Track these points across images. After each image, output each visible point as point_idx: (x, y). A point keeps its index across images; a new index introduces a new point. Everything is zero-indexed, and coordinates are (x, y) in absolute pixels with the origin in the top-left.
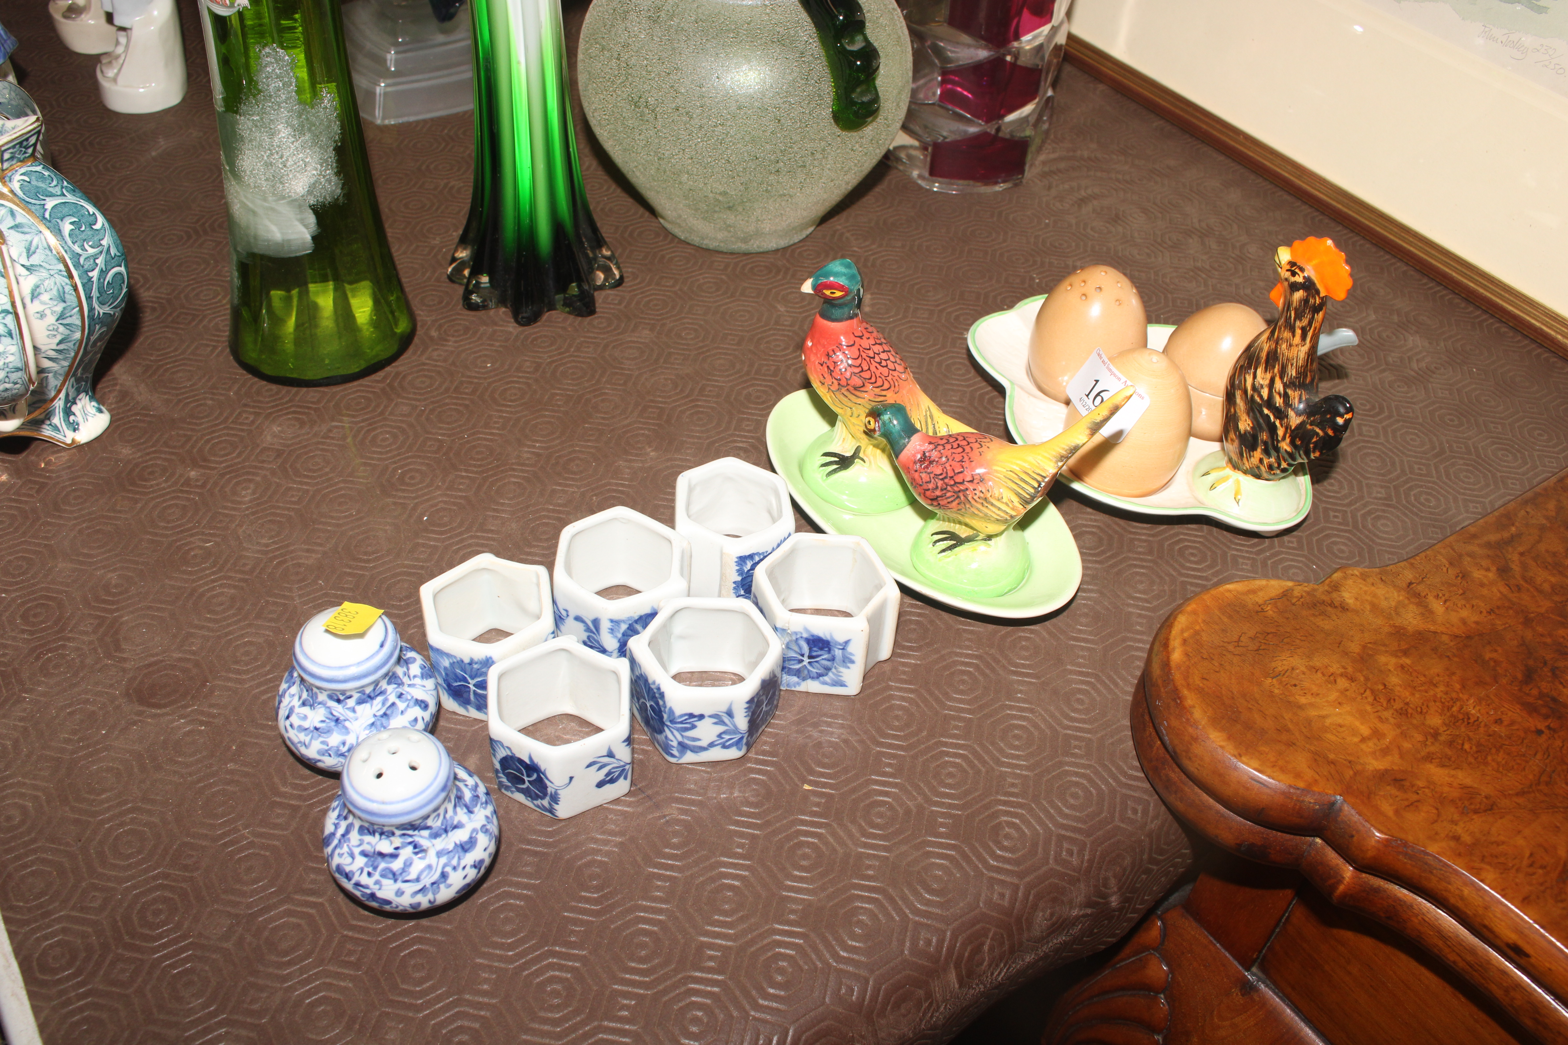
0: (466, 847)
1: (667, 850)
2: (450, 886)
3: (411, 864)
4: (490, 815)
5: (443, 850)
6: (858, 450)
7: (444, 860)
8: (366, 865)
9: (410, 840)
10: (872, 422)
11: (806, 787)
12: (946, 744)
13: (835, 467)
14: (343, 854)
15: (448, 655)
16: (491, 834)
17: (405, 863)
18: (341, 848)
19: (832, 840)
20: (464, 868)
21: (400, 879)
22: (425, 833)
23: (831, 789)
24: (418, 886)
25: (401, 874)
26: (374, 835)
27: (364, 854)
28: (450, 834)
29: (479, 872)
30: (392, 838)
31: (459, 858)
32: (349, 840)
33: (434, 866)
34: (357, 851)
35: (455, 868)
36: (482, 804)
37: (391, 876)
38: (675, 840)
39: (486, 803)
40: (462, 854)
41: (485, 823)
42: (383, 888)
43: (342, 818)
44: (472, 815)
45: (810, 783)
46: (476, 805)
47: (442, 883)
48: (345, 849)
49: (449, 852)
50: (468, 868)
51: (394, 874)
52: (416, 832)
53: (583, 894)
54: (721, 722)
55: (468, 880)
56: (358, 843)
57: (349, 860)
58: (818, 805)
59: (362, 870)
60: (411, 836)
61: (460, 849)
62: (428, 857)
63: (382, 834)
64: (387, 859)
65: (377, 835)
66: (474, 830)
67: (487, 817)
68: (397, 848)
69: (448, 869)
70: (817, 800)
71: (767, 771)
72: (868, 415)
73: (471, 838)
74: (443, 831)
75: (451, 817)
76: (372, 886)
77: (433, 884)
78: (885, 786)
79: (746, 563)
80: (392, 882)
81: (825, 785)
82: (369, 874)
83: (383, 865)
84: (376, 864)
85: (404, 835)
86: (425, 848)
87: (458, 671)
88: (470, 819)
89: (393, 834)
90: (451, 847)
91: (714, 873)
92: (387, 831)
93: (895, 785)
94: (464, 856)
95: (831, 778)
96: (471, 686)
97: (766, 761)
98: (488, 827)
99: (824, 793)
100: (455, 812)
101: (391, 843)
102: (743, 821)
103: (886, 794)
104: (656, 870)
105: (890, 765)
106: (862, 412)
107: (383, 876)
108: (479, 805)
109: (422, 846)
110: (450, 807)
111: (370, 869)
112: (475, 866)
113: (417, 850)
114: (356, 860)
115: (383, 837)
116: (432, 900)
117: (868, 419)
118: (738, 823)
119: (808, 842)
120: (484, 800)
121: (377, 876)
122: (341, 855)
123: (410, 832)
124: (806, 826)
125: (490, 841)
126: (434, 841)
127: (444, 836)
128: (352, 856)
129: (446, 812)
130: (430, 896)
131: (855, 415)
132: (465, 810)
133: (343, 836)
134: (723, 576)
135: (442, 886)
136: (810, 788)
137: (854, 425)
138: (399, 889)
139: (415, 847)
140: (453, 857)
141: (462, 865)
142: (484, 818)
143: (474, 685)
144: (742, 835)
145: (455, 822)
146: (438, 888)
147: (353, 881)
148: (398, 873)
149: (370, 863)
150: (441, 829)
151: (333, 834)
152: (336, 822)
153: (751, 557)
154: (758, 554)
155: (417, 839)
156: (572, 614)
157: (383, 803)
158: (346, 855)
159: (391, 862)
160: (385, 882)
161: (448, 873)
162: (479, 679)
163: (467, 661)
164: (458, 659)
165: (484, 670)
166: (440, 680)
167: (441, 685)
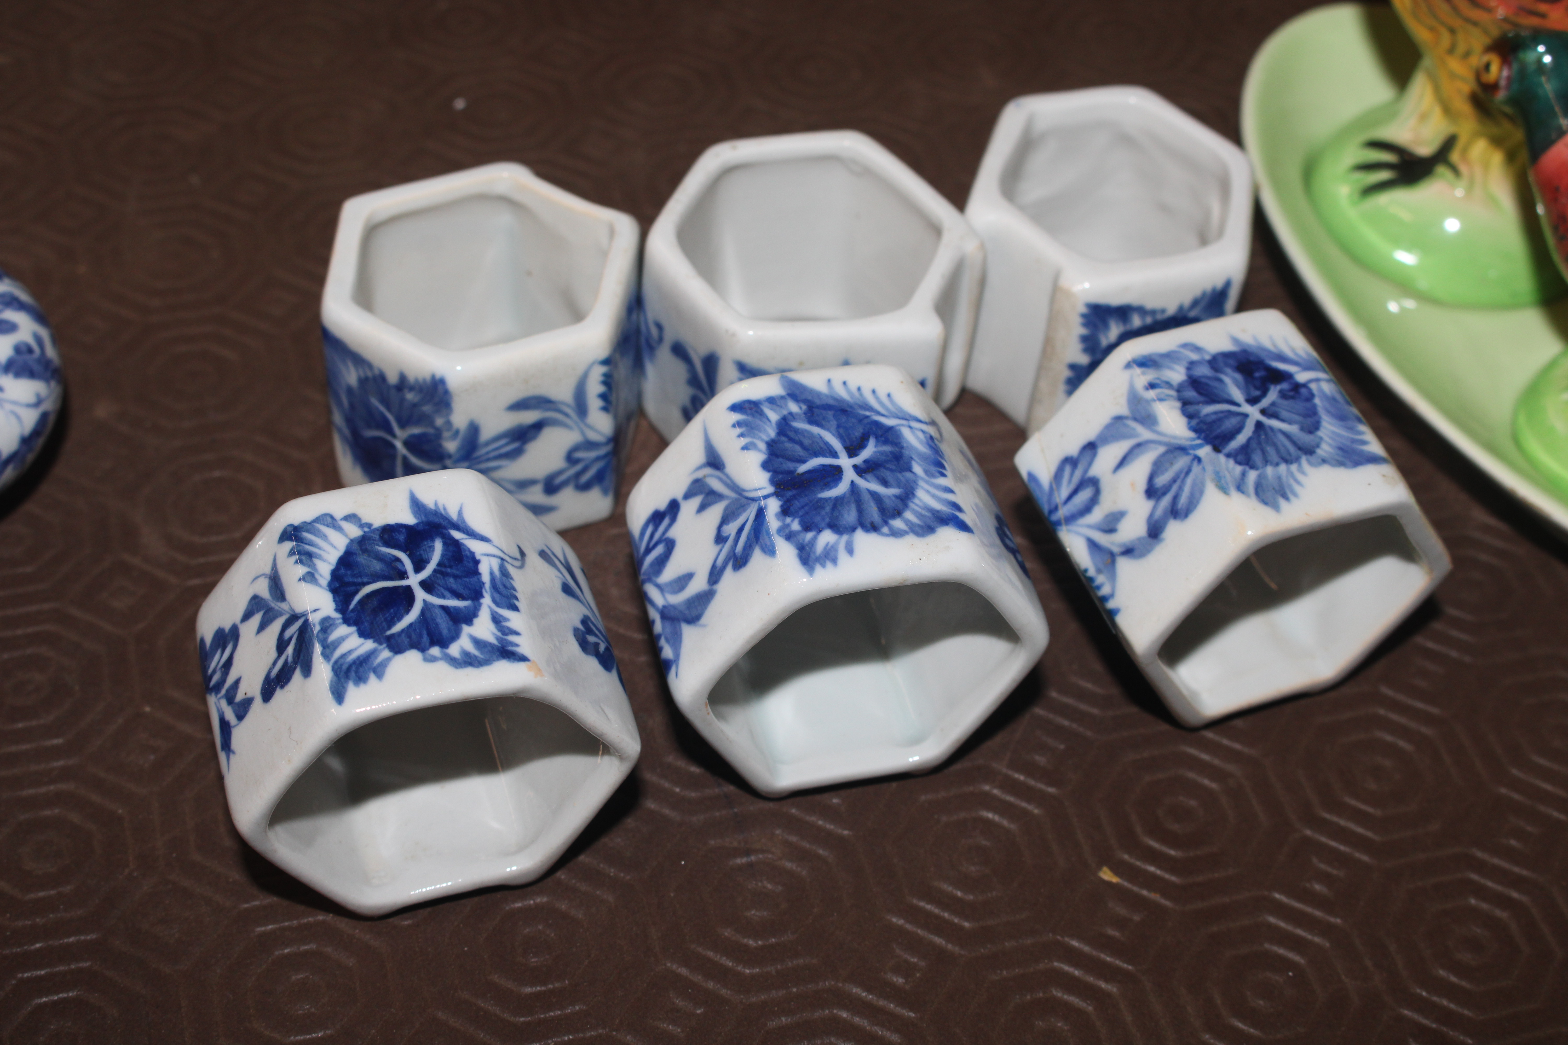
1: (727, 933)
6: (1449, 144)
10: (1494, 68)
11: (1106, 875)
12: (1481, 867)
13: (1384, 175)
15: (358, 360)
19: (1129, 1018)
23: (1164, 895)
38: (754, 914)
45: (1118, 868)
53: (496, 978)
54: (710, 497)
58: (1121, 923)
70: (1122, 911)
71: (1026, 812)
72: (1490, 49)
78: (1300, 925)
79: (1106, 327)
81: (1152, 882)
87: (375, 402)
91: (818, 1014)
93: (1326, 930)
95: (1172, 870)
96: (399, 444)
97: (1030, 788)
99: (1144, 899)
102: (929, 914)
103: (1297, 944)
104: (684, 971)
105: (1326, 878)
106: (1477, 41)
117: (1486, 58)
118: (913, 914)
119: (1067, 1005)
124: (1076, 965)
131: (1461, 48)
134: (1048, 344)
136: (1115, 879)
137: (1453, 76)
143: (407, 444)
144: (914, 944)
153: (1123, 312)
154: (1141, 310)
156: (669, 337)
162: (416, 430)
163: (392, 378)
164: (376, 372)
165: (427, 408)
166: (338, 418)
167: (340, 431)
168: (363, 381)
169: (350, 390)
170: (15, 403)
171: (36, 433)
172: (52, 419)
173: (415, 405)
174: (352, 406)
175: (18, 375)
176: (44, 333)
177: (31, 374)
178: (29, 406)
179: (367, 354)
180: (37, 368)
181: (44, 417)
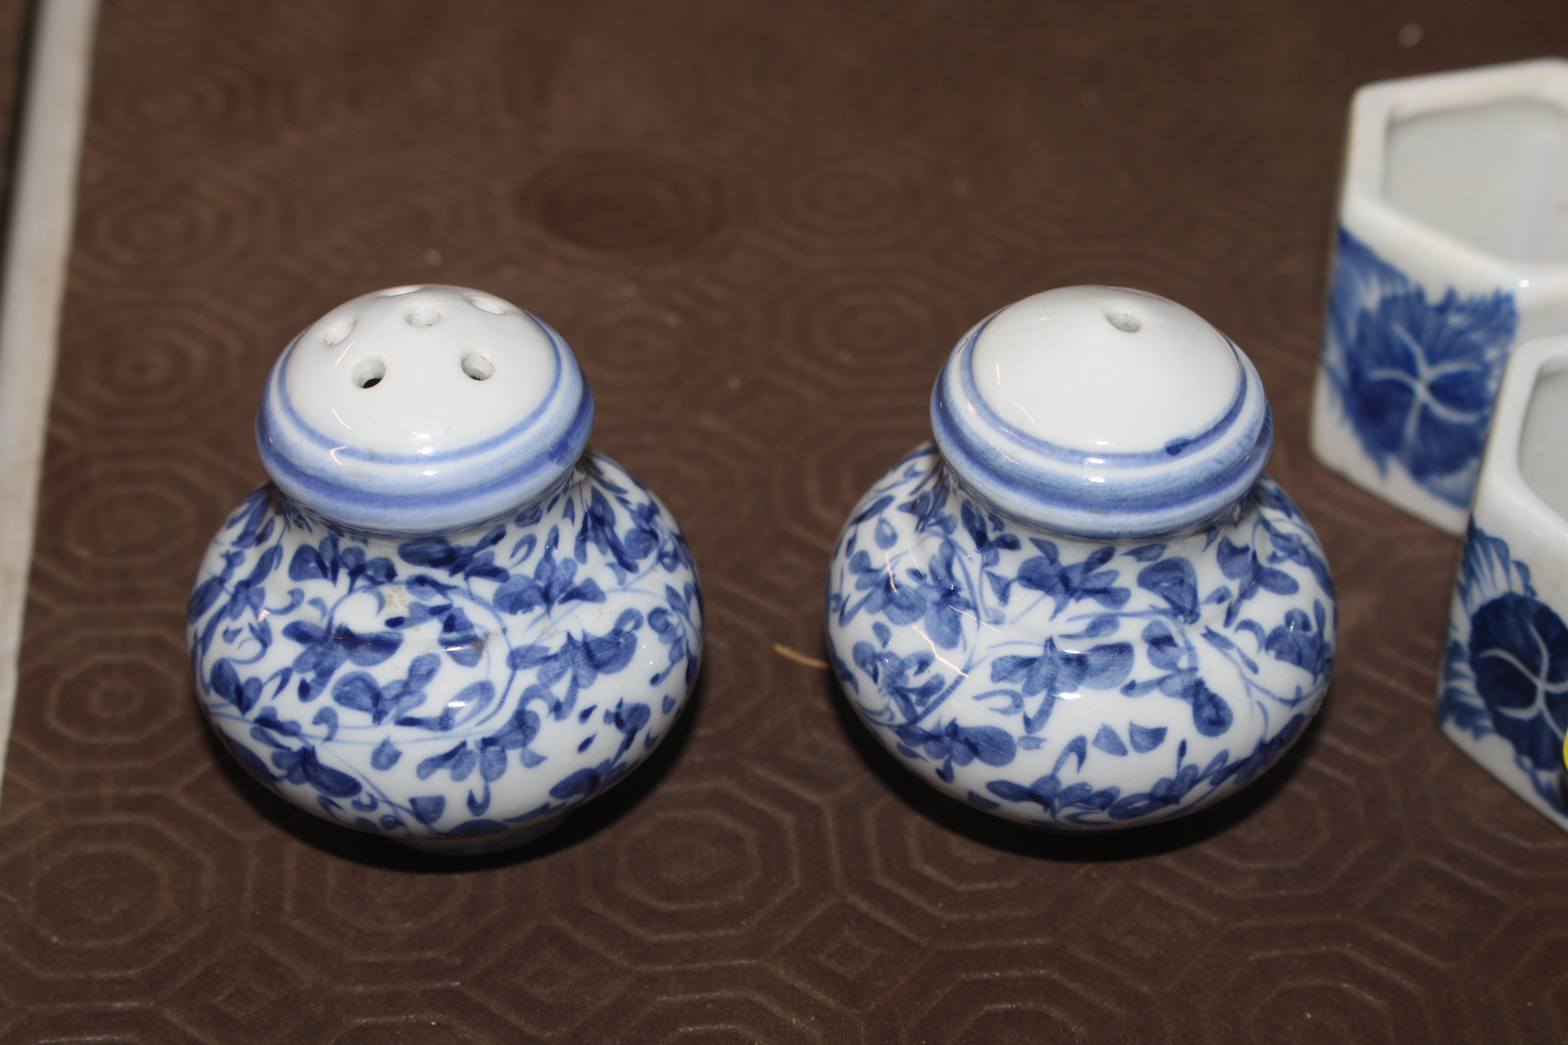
0: (600, 655)
2: (535, 761)
3: (430, 674)
4: (680, 591)
5: (530, 649)
7: (527, 677)
8: (300, 663)
9: (437, 600)
14: (238, 632)
15: (1388, 273)
16: (677, 641)
17: (412, 670)
18: (235, 617)
20: (586, 714)
21: (393, 712)
22: (485, 588)
24: (443, 744)
25: (397, 698)
26: (334, 579)
27: (297, 632)
28: (558, 609)
29: (627, 744)
30: (386, 590)
31: (575, 683)
32: (262, 594)
33: (499, 688)
34: (278, 624)
35: (558, 709)
36: (661, 557)
37: (367, 701)
39: (675, 557)
40: (584, 672)
41: (666, 605)
42: (341, 734)
43: (251, 539)
44: (630, 576)
46: (646, 554)
47: (514, 745)
48: (247, 617)
49: (548, 659)
50: (597, 717)
51: (376, 696)
52: (458, 580)
55: (593, 759)
56: (286, 601)
57: (254, 647)
59: (285, 676)
60: (442, 589)
61: (580, 657)
62: (483, 662)
63: (356, 573)
64: (364, 652)
65: (343, 577)
66: (629, 615)
67: (671, 592)
68: (395, 622)
69: (538, 707)
73: (617, 632)
74: (536, 596)
75: (566, 561)
76: (307, 727)
77: (487, 742)
80: (366, 718)
82: (305, 691)
83: (347, 668)
84: (327, 663)
85: (421, 581)
86: (478, 632)
87: (1400, 330)
88: (621, 582)
89: (390, 574)
90: (555, 644)
92: (375, 563)
94: (591, 681)
98: (674, 619)
100: (581, 554)
101: (382, 604)
107: (342, 698)
108: (653, 556)
109: (468, 626)
110: (569, 534)
111: (310, 676)
112: (617, 718)
113: (453, 636)
114: (272, 650)
115: (361, 582)
116: (479, 797)
120: (669, 547)
121: (325, 699)
122: (230, 636)
123: (440, 575)
125: (674, 661)
126: (510, 620)
127: (539, 610)
128: (263, 636)
129: (554, 541)
130: (474, 782)
132: (611, 558)
133: (246, 584)
135: (513, 756)
138: (385, 744)
139: (450, 625)
140: (559, 676)
141: (582, 704)
142: (662, 592)
145: (578, 580)
146: (503, 759)
147: (255, 712)
148: (387, 695)
149: (312, 660)
150: (531, 586)
151: (220, 581)
152: (233, 550)
155: (458, 601)
157: (372, 457)
158: (246, 634)
159: (374, 662)
160: (347, 716)
161: (536, 718)
162: (1451, 367)
163: (1434, 295)
164: (1412, 288)
165: (1476, 337)
166: (1334, 355)
167: (1332, 373)
168: (1387, 304)
169: (1364, 316)
170: (1267, 692)
171: (1279, 740)
172: (1305, 724)
173: (1460, 333)
174: (1362, 338)
175: (1280, 655)
176: (1327, 604)
177: (1299, 661)
178: (1282, 701)
179: (1402, 264)
180: (1307, 651)
181: (1297, 719)
